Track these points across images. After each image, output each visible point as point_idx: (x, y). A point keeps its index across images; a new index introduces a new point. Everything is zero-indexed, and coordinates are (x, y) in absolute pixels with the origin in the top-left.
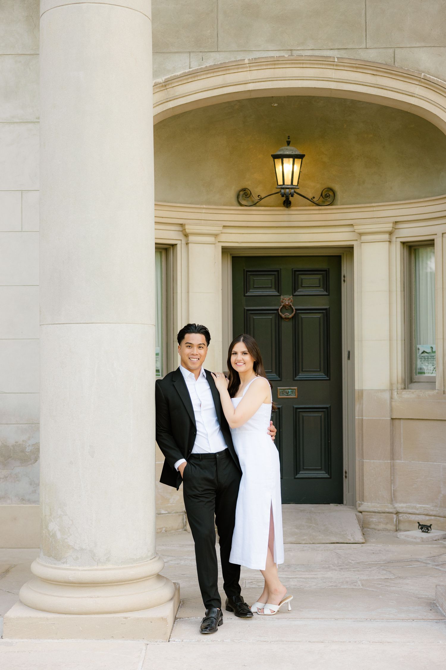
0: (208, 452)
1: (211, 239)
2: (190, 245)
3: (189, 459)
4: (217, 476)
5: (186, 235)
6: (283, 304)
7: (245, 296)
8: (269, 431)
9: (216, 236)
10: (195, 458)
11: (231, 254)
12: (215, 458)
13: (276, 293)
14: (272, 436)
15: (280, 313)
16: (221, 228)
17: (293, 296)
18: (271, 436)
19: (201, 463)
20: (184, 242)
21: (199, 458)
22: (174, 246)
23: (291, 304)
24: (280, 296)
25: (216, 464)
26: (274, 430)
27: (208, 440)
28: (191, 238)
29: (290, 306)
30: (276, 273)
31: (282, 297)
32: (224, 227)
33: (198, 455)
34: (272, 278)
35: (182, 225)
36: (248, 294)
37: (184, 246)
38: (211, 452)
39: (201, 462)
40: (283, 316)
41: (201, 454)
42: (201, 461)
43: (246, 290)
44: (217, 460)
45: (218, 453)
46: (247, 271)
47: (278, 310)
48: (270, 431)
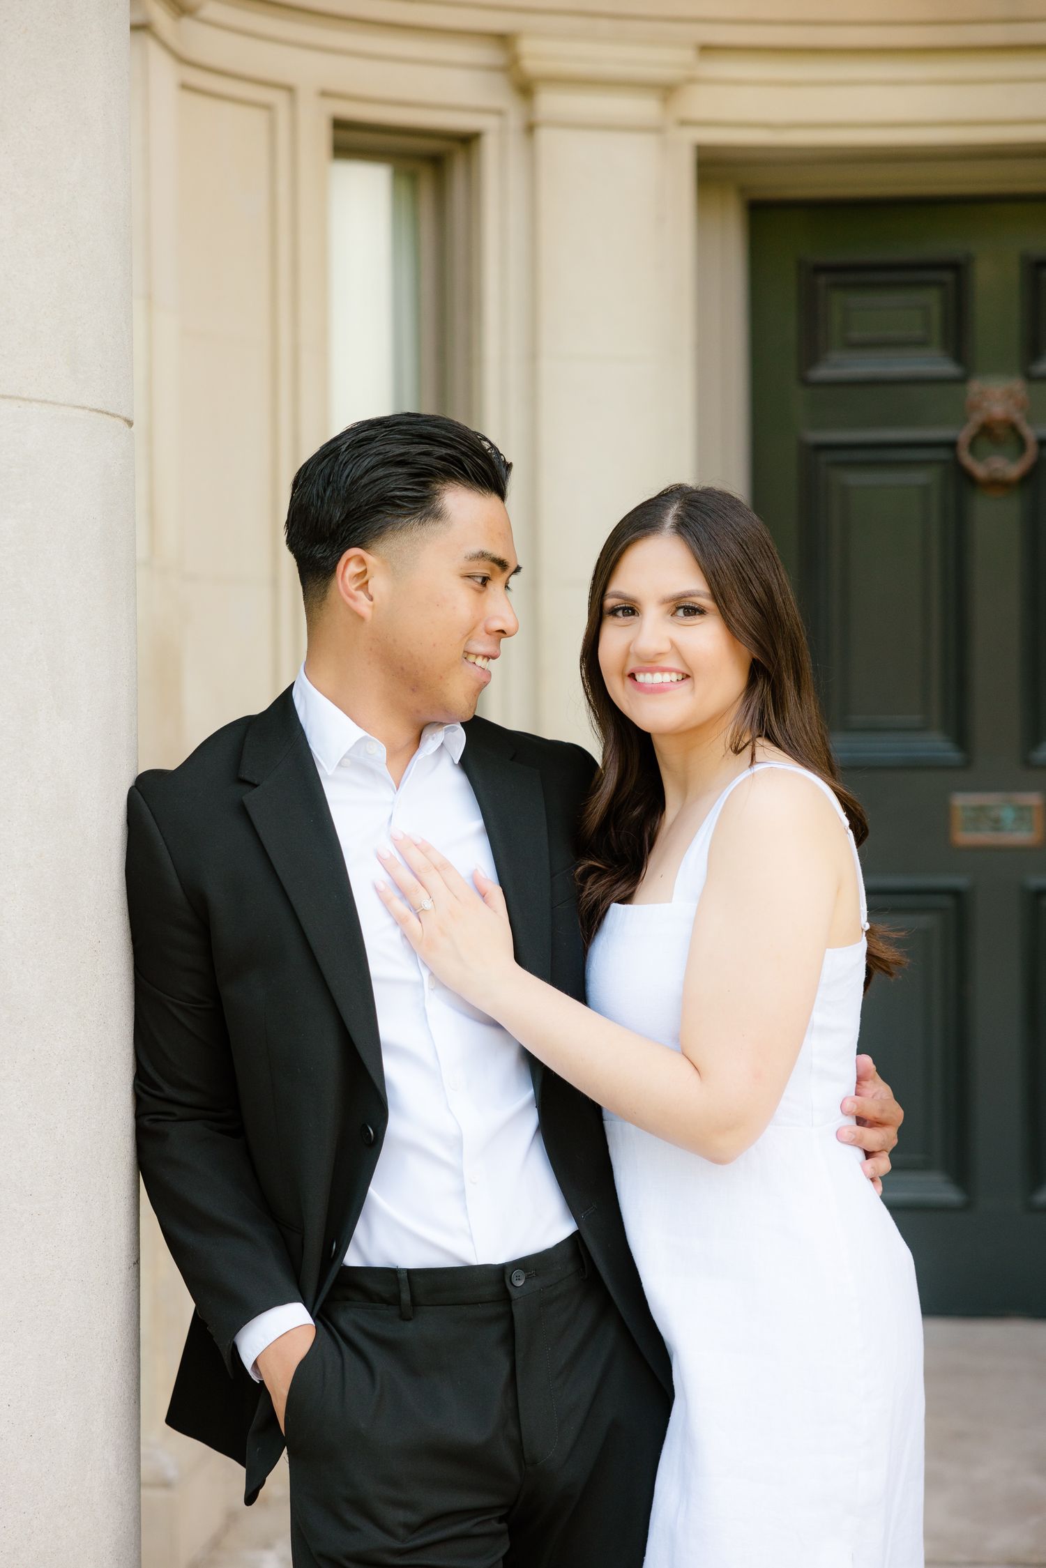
0: (456, 1258)
1: (644, 108)
2: (545, 136)
3: (330, 1299)
4: (515, 1413)
5: (525, 89)
6: (977, 418)
7: (805, 382)
8: (852, 1122)
9: (667, 91)
10: (369, 1296)
11: (742, 190)
12: (505, 1297)
13: (947, 368)
14: (868, 1155)
15: (967, 459)
16: (688, 55)
17: (1030, 378)
18: (861, 1155)
19: (408, 1331)
20: (514, 120)
21: (395, 1301)
22: (468, 141)
23: (1017, 417)
24: (962, 380)
25: (510, 1336)
26: (883, 1117)
27: (458, 1173)
28: (550, 102)
29: (1013, 428)
30: (948, 276)
31: (976, 386)
32: (707, 50)
33: (391, 1275)
34: (931, 299)
35: (504, 40)
36: (822, 372)
37: (514, 139)
38: (475, 1263)
39: (410, 1325)
40: (980, 470)
41: (410, 1272)
42: (405, 1318)
43: (811, 351)
44: (518, 1311)
45: (523, 1264)
46: (820, 269)
47: (952, 445)
48: (861, 1121)
